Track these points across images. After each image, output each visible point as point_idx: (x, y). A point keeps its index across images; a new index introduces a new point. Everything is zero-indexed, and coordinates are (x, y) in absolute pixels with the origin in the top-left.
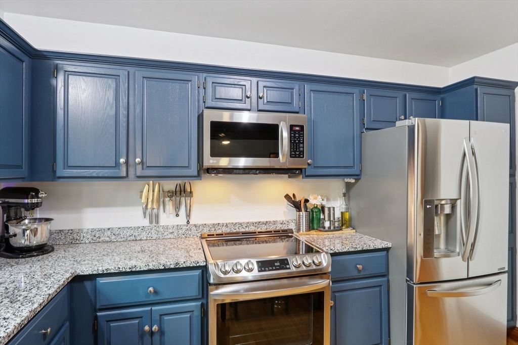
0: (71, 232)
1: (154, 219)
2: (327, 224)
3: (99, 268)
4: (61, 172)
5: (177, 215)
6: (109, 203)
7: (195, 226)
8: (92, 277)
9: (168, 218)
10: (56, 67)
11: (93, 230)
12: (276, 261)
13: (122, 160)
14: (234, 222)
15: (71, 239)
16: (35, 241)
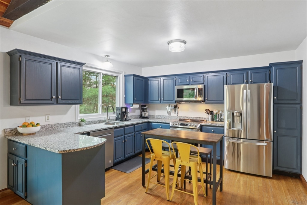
0: (153, 115)
1: (170, 114)
2: (217, 119)
3: (152, 121)
4: (149, 102)
5: (175, 113)
6: (160, 109)
7: (179, 117)
8: (151, 122)
9: (173, 114)
10: (149, 80)
11: (157, 115)
12: (185, 124)
13: (159, 99)
14: (190, 116)
15: (153, 117)
16: (145, 116)
